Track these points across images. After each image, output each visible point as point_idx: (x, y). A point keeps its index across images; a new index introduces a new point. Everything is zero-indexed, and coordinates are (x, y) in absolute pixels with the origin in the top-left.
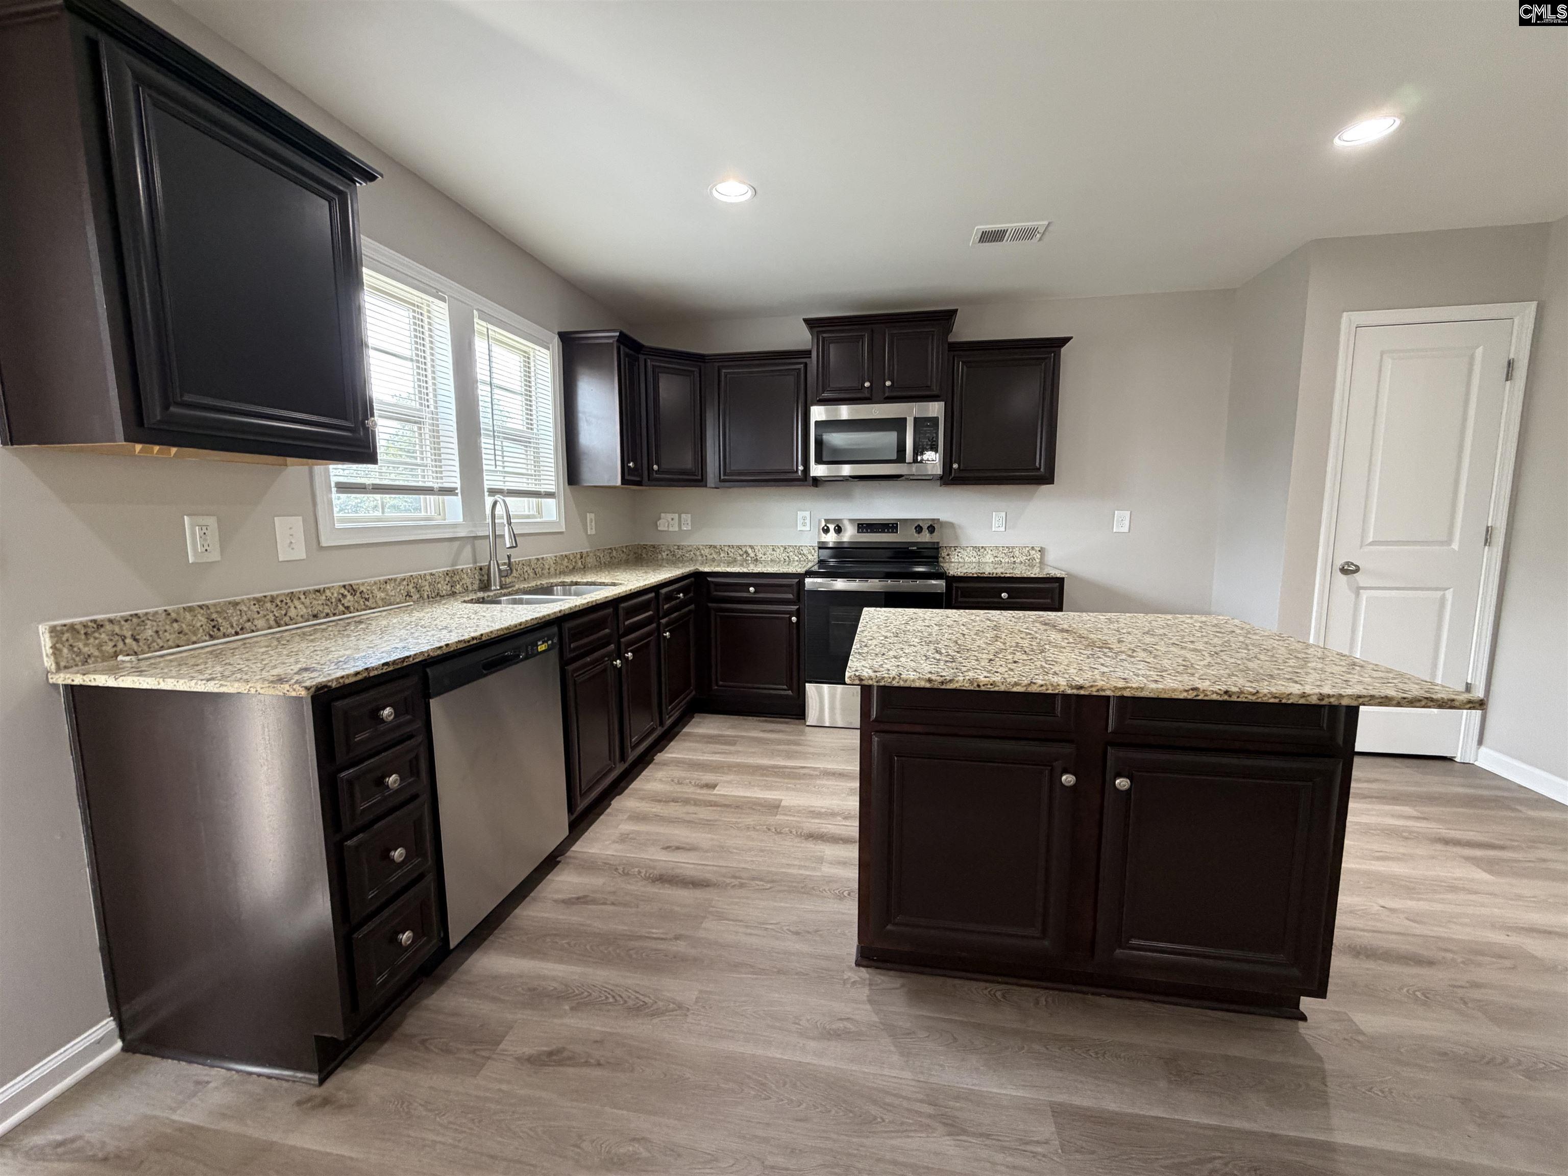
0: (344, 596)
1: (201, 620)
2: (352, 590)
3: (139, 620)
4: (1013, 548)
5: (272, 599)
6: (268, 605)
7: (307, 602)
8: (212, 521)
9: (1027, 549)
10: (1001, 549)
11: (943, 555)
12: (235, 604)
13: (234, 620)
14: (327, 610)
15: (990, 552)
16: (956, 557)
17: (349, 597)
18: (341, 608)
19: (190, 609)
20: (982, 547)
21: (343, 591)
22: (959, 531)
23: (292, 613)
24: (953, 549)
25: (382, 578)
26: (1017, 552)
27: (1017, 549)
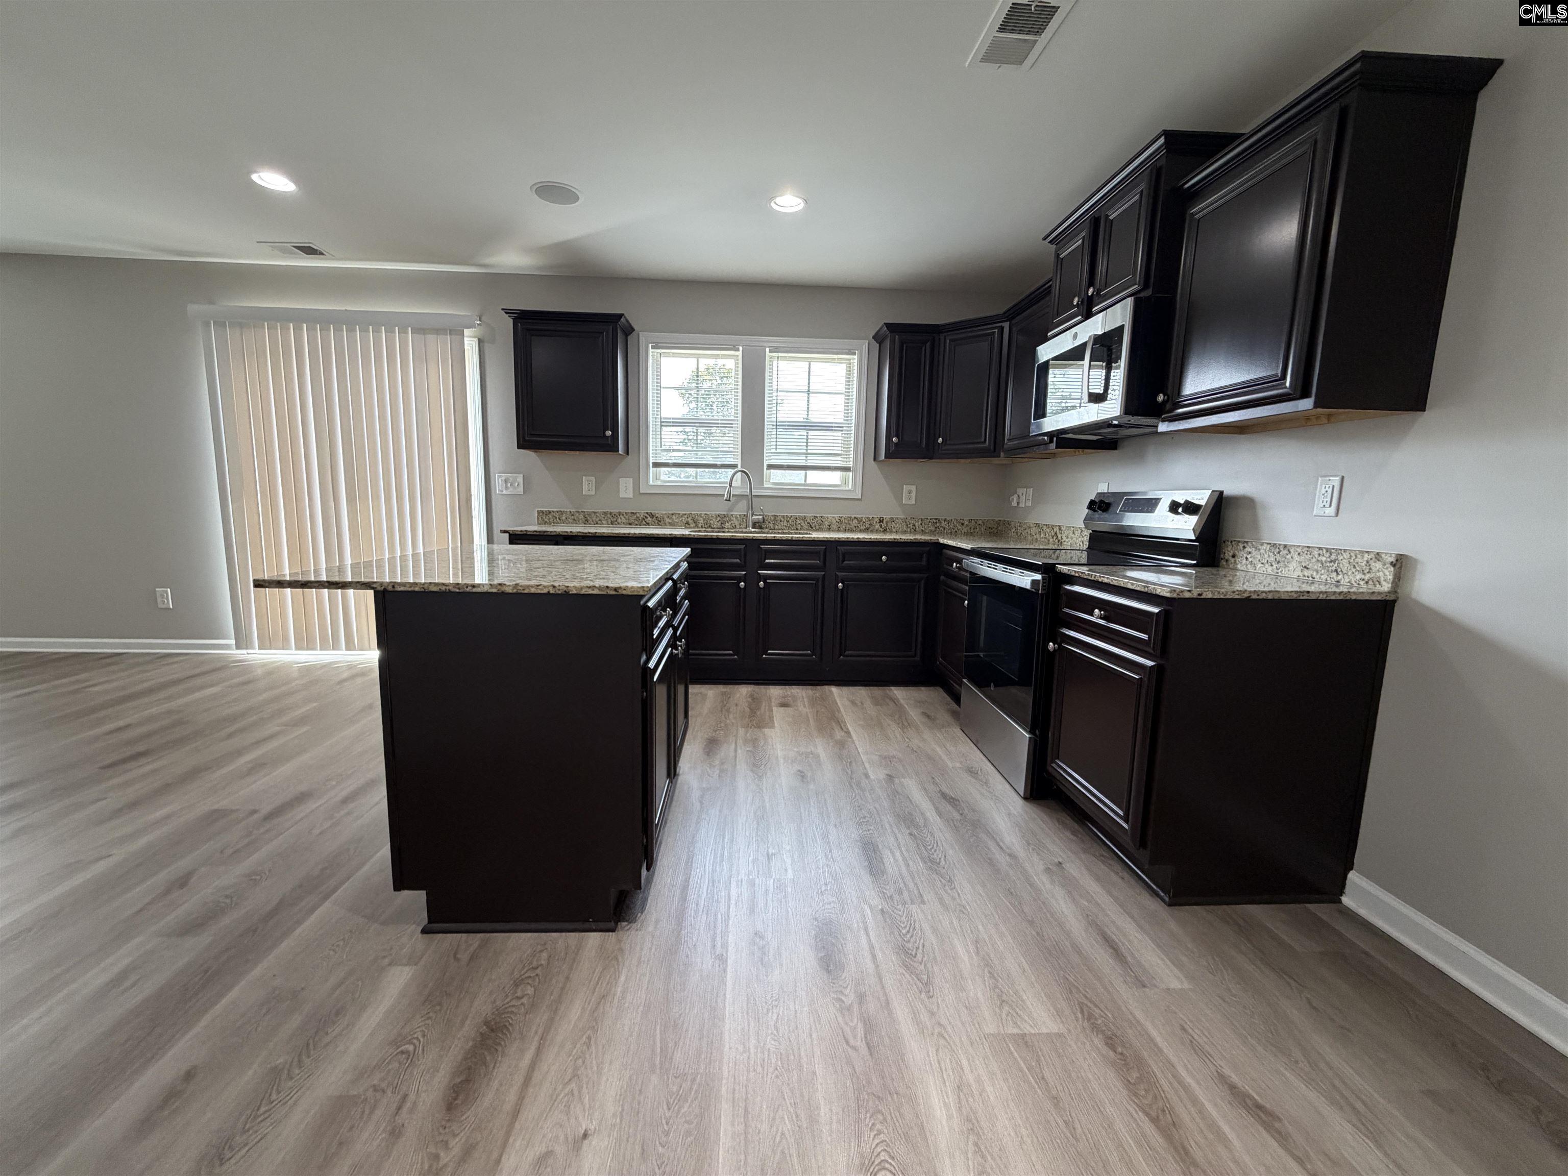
0: (646, 517)
1: (581, 517)
2: (652, 516)
3: (562, 513)
4: (1339, 551)
5: (611, 513)
6: (609, 515)
7: (627, 517)
8: (593, 479)
9: (1366, 556)
10: (1316, 553)
11: (1227, 556)
12: (595, 513)
13: (594, 519)
14: (636, 522)
15: (1296, 557)
16: (1244, 561)
17: (649, 518)
18: (644, 523)
19: (578, 512)
20: (1285, 546)
21: (646, 515)
22: (1260, 513)
23: (619, 520)
24: (1241, 545)
25: (670, 512)
26: (1345, 562)
27: (1346, 555)
